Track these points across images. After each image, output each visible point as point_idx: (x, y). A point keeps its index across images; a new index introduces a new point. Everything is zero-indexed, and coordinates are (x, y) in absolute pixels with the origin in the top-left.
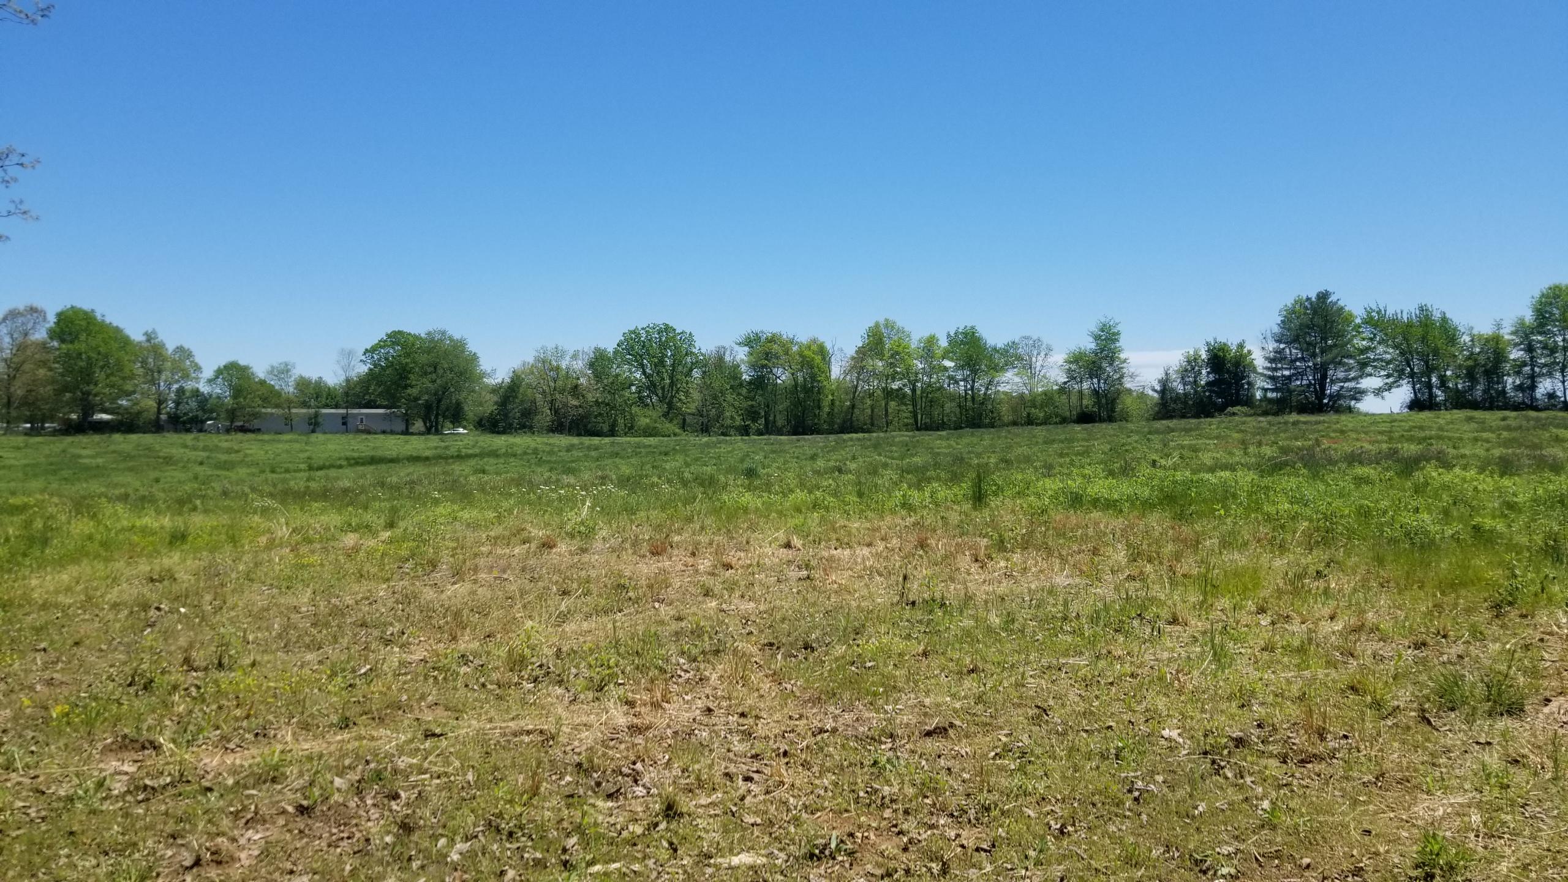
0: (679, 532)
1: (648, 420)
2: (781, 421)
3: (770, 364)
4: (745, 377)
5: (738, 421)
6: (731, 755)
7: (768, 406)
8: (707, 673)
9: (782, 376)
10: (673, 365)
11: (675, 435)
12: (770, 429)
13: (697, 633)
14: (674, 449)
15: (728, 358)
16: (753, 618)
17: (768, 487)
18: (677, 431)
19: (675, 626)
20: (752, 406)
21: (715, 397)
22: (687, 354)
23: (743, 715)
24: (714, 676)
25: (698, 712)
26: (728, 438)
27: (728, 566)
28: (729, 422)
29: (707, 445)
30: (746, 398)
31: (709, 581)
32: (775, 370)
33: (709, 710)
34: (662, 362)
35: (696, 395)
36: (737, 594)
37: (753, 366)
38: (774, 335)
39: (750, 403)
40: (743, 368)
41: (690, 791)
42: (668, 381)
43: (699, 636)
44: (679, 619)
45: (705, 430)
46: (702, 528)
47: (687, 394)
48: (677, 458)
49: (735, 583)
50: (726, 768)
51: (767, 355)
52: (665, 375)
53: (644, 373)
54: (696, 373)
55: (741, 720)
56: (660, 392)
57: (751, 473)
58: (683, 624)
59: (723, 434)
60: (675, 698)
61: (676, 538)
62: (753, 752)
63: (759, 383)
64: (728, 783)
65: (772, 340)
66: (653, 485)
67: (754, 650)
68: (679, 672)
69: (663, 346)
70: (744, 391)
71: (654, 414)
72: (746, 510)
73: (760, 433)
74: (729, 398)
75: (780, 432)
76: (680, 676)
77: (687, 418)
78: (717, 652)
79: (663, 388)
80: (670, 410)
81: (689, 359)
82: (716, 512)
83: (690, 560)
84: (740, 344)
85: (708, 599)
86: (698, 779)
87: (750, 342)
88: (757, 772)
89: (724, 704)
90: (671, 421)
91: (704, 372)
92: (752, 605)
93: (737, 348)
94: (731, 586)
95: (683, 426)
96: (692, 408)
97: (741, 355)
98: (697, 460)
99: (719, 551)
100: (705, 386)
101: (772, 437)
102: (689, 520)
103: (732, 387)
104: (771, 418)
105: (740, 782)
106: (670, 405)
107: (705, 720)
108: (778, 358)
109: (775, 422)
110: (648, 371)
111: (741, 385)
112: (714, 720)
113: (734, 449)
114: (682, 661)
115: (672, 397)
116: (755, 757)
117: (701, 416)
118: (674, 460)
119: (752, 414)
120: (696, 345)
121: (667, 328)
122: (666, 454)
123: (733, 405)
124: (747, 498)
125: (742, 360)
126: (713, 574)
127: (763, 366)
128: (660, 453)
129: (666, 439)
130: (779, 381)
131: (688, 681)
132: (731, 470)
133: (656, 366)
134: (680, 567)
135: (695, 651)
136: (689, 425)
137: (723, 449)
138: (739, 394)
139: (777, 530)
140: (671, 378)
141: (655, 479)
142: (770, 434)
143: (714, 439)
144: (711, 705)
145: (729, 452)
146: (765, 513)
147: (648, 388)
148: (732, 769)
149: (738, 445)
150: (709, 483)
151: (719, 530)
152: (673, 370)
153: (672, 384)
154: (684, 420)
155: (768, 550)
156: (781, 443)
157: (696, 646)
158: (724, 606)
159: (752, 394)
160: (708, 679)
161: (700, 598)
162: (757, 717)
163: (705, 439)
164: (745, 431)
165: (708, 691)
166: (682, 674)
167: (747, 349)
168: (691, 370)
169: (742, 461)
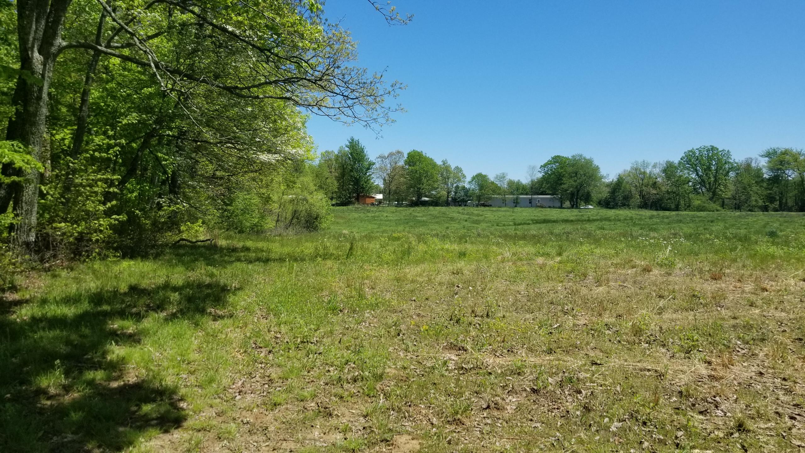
0: (729, 267)
1: (699, 202)
2: (790, 203)
3: (784, 168)
4: (766, 176)
5: (761, 203)
6: (779, 402)
7: (782, 194)
8: (757, 352)
9: (792, 175)
10: (716, 170)
11: (717, 210)
12: (783, 207)
13: (748, 327)
14: (717, 219)
15: (753, 165)
16: (785, 322)
17: (787, 243)
18: (719, 208)
19: (732, 322)
20: (770, 194)
21: (745, 188)
22: (725, 163)
23: (784, 379)
24: (761, 354)
25: (754, 374)
26: (753, 213)
27: (764, 290)
28: (754, 203)
29: (739, 217)
30: (766, 189)
31: (753, 298)
32: (787, 172)
33: (761, 374)
34: (709, 168)
35: (732, 187)
36: (773, 307)
37: (771, 169)
38: (786, 150)
39: (769, 192)
40: (764, 170)
41: (753, 418)
42: (713, 179)
43: (749, 329)
44: (735, 318)
45: (738, 207)
46: (744, 266)
47: (725, 186)
48: (719, 224)
49: (771, 300)
50: (776, 409)
51: (781, 162)
52: (711, 176)
53: (697, 174)
54: (732, 174)
55: (784, 382)
56: (708, 186)
57: (772, 234)
58: (738, 321)
59: (750, 210)
60: (737, 364)
61: (727, 271)
62: (794, 402)
63: (775, 180)
64: (778, 418)
65: (785, 153)
66: (708, 240)
67: (788, 341)
68: (737, 349)
69: (710, 159)
70: (765, 185)
71: (704, 199)
72: (773, 257)
73: (776, 210)
74: (754, 188)
75: (790, 210)
76: (738, 351)
77: (725, 200)
78: (763, 340)
79: (710, 183)
80: (714, 196)
81: (727, 166)
82: (752, 256)
83: (738, 284)
84: (762, 156)
85: (753, 308)
86: (758, 412)
87: (768, 155)
88: (799, 415)
89: (770, 371)
90: (715, 202)
91: (737, 174)
92: (783, 314)
93: (760, 158)
94: (768, 302)
95: (723, 205)
96: (729, 195)
97: (763, 162)
98: (733, 225)
99: (757, 280)
100: (737, 182)
101: (785, 213)
102: (735, 260)
103: (756, 182)
104: (784, 201)
105: (787, 419)
106: (714, 193)
107: (758, 378)
108: (789, 164)
109: (786, 203)
110: (700, 173)
111: (763, 181)
112: (765, 380)
113: (758, 220)
114: (739, 342)
115: (716, 188)
116: (796, 405)
117: (735, 199)
118: (717, 225)
119: (771, 199)
120: (732, 157)
121: (713, 148)
122: (712, 222)
123: (757, 193)
124: (772, 249)
125: (764, 166)
126: (755, 294)
127: (778, 169)
128: (708, 221)
129: (711, 213)
130: (790, 178)
131: (744, 355)
132: (757, 232)
133: (705, 170)
134: (731, 287)
135: (747, 338)
136: (727, 205)
137: (750, 219)
138: (761, 186)
139: (797, 270)
140: (715, 177)
141: (708, 236)
142: (783, 210)
143: (744, 213)
144: (763, 371)
145: (754, 221)
146: (787, 258)
147: (700, 183)
148: (780, 410)
149: (760, 217)
150: (745, 239)
151: (755, 267)
152: (716, 173)
153: (716, 181)
154: (723, 202)
155: (792, 282)
156: (791, 217)
157: (748, 335)
158: (765, 313)
159: (770, 186)
160: (757, 355)
161: (747, 307)
162: (795, 382)
163: (738, 213)
164: (765, 209)
165: (758, 362)
166: (740, 350)
167: (767, 159)
168: (728, 172)
169: (764, 227)
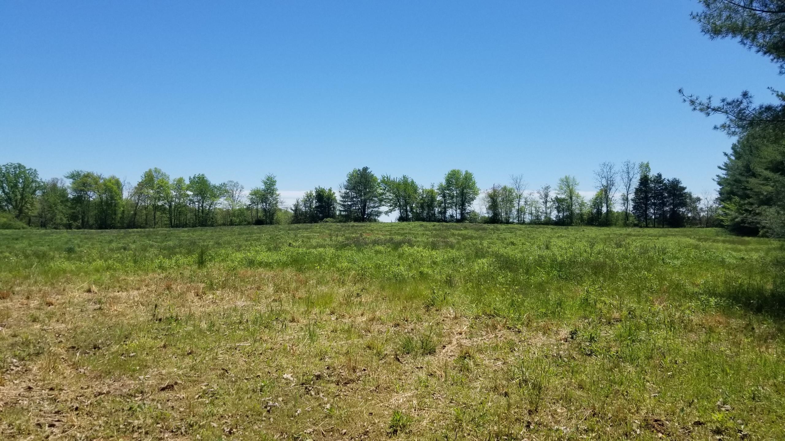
0: (20, 285)
1: (5, 220)
2: (91, 221)
3: (86, 190)
4: (70, 196)
5: (65, 221)
6: (42, 413)
7: (84, 213)
8: (30, 367)
9: (93, 196)
10: (23, 188)
11: (23, 228)
12: (85, 225)
13: (26, 344)
14: (22, 237)
15: (59, 185)
16: (63, 333)
17: (80, 259)
18: (25, 226)
19: (11, 340)
20: (74, 213)
21: (51, 207)
22: (32, 182)
23: (52, 389)
24: (35, 368)
25: (22, 390)
26: (58, 231)
27: (50, 304)
28: (59, 221)
29: (45, 234)
30: (70, 208)
31: (37, 313)
32: (89, 193)
33: (30, 388)
34: (16, 186)
35: (38, 206)
36: (55, 319)
37: (75, 190)
38: (89, 173)
39: (73, 211)
40: (69, 191)
41: (13, 437)
42: (19, 197)
43: (27, 346)
44: (15, 336)
45: (43, 225)
46: (36, 282)
47: (32, 205)
48: (24, 241)
49: (53, 313)
50: (38, 421)
51: (84, 184)
52: (18, 193)
53: (4, 191)
54: (39, 193)
55: (50, 392)
56: (14, 203)
57: (70, 251)
58: (17, 339)
59: (55, 228)
60: (8, 383)
61: (17, 289)
62: (56, 410)
63: (78, 200)
64: (39, 429)
65: (88, 176)
66: (5, 257)
67: (63, 351)
68: (12, 367)
69: (17, 176)
70: (69, 204)
71: (10, 216)
72: (65, 271)
73: (78, 228)
74: (60, 207)
75: (91, 227)
76: (12, 370)
77: (32, 218)
78: (38, 354)
79: (16, 201)
80: (20, 213)
81: (34, 185)
82: (46, 273)
83: (25, 301)
84: (67, 177)
85: (35, 324)
86: (19, 429)
87: (72, 176)
88: (58, 421)
89: (41, 384)
90: (21, 220)
91: (44, 193)
92: (64, 325)
93: (65, 179)
94: (50, 316)
95: (29, 223)
96: (36, 213)
97: (68, 183)
98: (37, 243)
99: (44, 296)
100: (44, 200)
101: (86, 230)
102: (27, 278)
103: (62, 202)
104: (86, 219)
105: (47, 428)
106: (21, 211)
107: (27, 394)
108: (90, 186)
109: (88, 222)
110: (7, 190)
111: (67, 200)
112: (32, 394)
113: (62, 237)
114: (15, 360)
115: (22, 206)
116: (57, 412)
117: (41, 217)
118: (22, 243)
119: (74, 217)
120: (39, 176)
121: (20, 166)
122: (17, 239)
123: (62, 212)
124: (67, 265)
125: (68, 187)
126: (39, 309)
127: (81, 190)
128: (13, 239)
129: (17, 230)
130: (91, 199)
131: (17, 372)
132: (58, 249)
133: (12, 187)
134: (19, 305)
135: (23, 354)
136: (33, 223)
137: (54, 237)
138: (66, 206)
139: (83, 282)
140: (22, 195)
141: (7, 254)
142: (85, 228)
143: (49, 231)
144: (31, 385)
145: (58, 239)
146: (76, 273)
147: (6, 200)
148: (42, 421)
149: (65, 234)
150: (42, 256)
151: (46, 283)
152: (23, 190)
153: (22, 199)
154: (30, 220)
155: (77, 294)
156: (91, 234)
157: (24, 351)
158: (45, 327)
159: (74, 206)
160: (31, 370)
161: (30, 323)
162: (61, 390)
163: (43, 231)
164: (69, 227)
165: (30, 377)
166: (14, 368)
167: (71, 180)
168: (35, 191)
169: (66, 243)
